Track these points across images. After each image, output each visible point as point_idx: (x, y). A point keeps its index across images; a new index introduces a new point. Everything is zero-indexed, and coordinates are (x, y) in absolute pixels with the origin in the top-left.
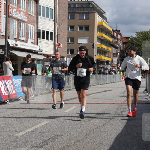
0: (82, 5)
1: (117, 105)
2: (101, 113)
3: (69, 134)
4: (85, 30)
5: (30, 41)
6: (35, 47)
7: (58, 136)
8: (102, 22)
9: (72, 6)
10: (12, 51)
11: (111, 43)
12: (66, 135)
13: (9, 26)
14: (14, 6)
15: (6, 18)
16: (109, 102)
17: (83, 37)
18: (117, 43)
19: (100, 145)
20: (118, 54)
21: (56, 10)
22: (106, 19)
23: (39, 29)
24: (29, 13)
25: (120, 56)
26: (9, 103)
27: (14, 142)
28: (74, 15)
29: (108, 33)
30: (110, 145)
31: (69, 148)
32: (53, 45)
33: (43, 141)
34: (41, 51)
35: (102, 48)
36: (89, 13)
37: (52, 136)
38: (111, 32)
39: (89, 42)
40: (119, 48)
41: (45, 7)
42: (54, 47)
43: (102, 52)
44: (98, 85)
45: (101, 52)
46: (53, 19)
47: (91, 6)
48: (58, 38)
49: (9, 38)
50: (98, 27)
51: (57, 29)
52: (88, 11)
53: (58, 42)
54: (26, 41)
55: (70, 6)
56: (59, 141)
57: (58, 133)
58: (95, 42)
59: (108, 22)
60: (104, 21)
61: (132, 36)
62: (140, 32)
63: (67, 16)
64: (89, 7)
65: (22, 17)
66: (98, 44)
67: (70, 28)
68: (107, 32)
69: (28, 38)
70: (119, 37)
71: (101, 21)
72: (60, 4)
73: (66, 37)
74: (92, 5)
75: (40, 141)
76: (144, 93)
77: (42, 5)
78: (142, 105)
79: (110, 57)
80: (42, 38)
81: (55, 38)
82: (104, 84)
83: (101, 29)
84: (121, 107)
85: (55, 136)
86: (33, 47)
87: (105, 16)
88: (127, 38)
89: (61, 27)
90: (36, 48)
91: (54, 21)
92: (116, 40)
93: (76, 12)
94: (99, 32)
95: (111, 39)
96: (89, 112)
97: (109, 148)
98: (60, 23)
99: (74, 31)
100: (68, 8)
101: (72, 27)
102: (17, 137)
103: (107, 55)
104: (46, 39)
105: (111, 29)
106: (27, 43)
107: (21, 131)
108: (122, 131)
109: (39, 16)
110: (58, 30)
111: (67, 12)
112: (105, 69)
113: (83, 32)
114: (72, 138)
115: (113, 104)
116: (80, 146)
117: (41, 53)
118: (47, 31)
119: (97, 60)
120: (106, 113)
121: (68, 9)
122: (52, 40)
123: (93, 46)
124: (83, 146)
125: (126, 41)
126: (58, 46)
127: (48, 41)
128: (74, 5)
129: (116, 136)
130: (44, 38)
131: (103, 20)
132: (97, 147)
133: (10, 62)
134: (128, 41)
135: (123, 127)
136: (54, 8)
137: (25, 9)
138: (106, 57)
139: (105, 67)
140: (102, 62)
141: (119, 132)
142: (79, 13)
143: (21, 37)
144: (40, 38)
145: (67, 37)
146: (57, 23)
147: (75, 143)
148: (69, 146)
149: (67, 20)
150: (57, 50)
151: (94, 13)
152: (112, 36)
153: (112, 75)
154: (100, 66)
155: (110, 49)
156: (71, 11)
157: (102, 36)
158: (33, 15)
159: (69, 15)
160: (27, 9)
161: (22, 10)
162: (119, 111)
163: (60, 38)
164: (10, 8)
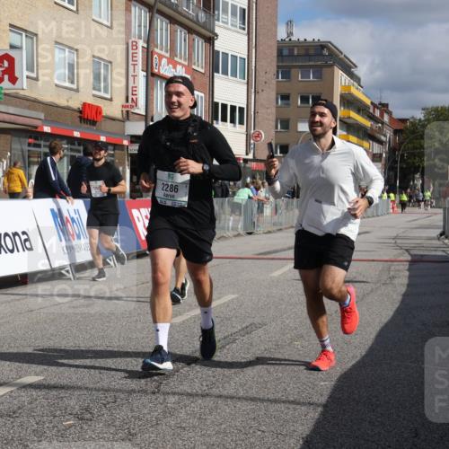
0: (307, 50)
1: (381, 265)
3: (279, 322)
7: (258, 326)
8: (349, 86)
9: (285, 52)
11: (369, 132)
13: (153, 95)
14: (163, 53)
15: (147, 77)
18: (380, 131)
20: (384, 155)
21: (252, 61)
22: (357, 79)
23: (215, 100)
24: (194, 67)
25: (388, 159)
28: (289, 72)
29: (363, 110)
30: (367, 347)
32: (245, 136)
33: (226, 334)
36: (321, 67)
37: (244, 326)
38: (369, 108)
40: (386, 143)
41: (227, 54)
46: (244, 79)
47: (326, 52)
48: (256, 120)
50: (342, 97)
51: (253, 101)
52: (319, 63)
53: (254, 129)
55: (281, 53)
56: (260, 337)
57: (257, 320)
59: (362, 87)
60: (353, 85)
61: (413, 117)
62: (433, 107)
63: (275, 73)
64: (322, 55)
67: (282, 99)
68: (360, 108)
70: (386, 118)
71: (347, 84)
72: (261, 48)
73: (273, 117)
74: (329, 49)
76: (439, 239)
77: (221, 50)
78: (437, 265)
80: (222, 121)
81: (249, 121)
83: (348, 101)
84: (390, 268)
85: (251, 325)
87: (355, 72)
88: (404, 121)
89: (263, 96)
91: (248, 83)
92: (380, 125)
93: (295, 64)
94: (342, 108)
95: (368, 123)
97: (364, 353)
98: (260, 89)
99: (289, 104)
100: (278, 56)
101: (285, 97)
104: (231, 122)
105: (368, 102)
109: (215, 74)
110: (255, 102)
111: (274, 64)
115: (373, 261)
116: (303, 347)
118: (231, 106)
120: (357, 280)
121: (276, 59)
122: (243, 124)
125: (400, 126)
126: (255, 137)
127: (235, 126)
128: (290, 50)
129: (378, 329)
130: (226, 121)
131: (352, 81)
134: (406, 128)
135: (394, 309)
136: (246, 57)
137: (185, 60)
141: (385, 320)
142: (300, 67)
144: (217, 119)
145: (274, 119)
146: (253, 88)
147: (292, 340)
148: (279, 346)
149: (274, 82)
150: (252, 146)
151: (332, 66)
152: (371, 117)
155: (366, 145)
156: (282, 62)
157: (349, 118)
158: (203, 71)
159: (278, 72)
160: (190, 58)
161: (180, 61)
162: (385, 277)
163: (258, 119)
164: (156, 56)
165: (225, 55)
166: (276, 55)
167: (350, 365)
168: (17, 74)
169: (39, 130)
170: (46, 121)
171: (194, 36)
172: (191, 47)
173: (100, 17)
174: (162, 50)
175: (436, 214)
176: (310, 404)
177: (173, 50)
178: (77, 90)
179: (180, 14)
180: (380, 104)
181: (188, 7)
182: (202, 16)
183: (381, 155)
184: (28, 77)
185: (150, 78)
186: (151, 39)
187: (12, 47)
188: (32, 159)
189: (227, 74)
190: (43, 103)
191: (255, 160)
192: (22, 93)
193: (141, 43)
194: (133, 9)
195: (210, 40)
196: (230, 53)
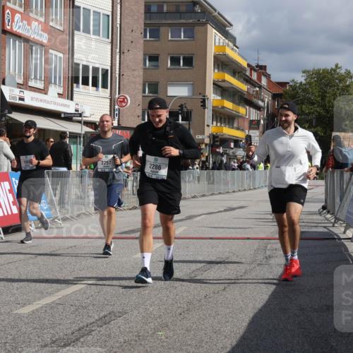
0: (177, 6)
1: (256, 244)
2: (218, 260)
3: (141, 310)
4: (184, 65)
5: (54, 90)
6: (65, 106)
7: (117, 314)
8: (223, 46)
9: (154, 9)
10: (11, 113)
11: (245, 97)
12: (136, 312)
13: (4, 55)
14: (17, 8)
16: (239, 236)
17: (178, 82)
18: (258, 95)
19: (215, 336)
20: (262, 122)
21: (116, 18)
22: (231, 38)
23: (76, 61)
24: (51, 24)
27: (12, 328)
28: (158, 30)
29: (239, 73)
30: (238, 336)
31: (143, 343)
32: (108, 101)
33: (81, 325)
34: (81, 115)
35: (223, 107)
36: (193, 25)
37: (102, 314)
38: (246, 71)
39: (193, 95)
40: (264, 108)
41: (89, 10)
42: (111, 106)
43: (223, 117)
44: (212, 195)
45: (221, 118)
46: (108, 38)
47: (198, 9)
48: (121, 83)
49: (4, 83)
51: (118, 62)
52: (191, 21)
53: (119, 94)
54: (44, 91)
55: (149, 9)
56: (119, 327)
57: (117, 309)
58: (207, 94)
59: (237, 48)
60: (228, 45)
61: (293, 81)
62: (314, 70)
63: (143, 31)
64: (194, 12)
65: (36, 32)
66: (213, 98)
67: (149, 61)
68: (237, 71)
69: (50, 83)
70: (264, 82)
71: (221, 44)
72: (126, 4)
73: (140, 80)
74: (201, 6)
75: (74, 325)
76: (320, 214)
77: (82, 6)
78: (317, 243)
79: (243, 130)
80: (83, 84)
81: (114, 84)
82: (228, 192)
83: (222, 62)
84: (266, 247)
85: (110, 314)
86: (62, 105)
87: (230, 31)
88: (283, 84)
89: (128, 57)
90: (67, 107)
91: (112, 42)
92: (258, 89)
93: (164, 22)
94: (216, 71)
95: (244, 87)
96: (191, 259)
97: (234, 343)
98: (125, 49)
99: (158, 66)
100: (145, 13)
101: (154, 58)
102: (20, 317)
103: (235, 125)
104: (93, 86)
105: (244, 64)
106: (46, 94)
107: (29, 303)
108: (267, 302)
109: (76, 32)
110: (120, 64)
111: (142, 21)
112: (229, 159)
113: (179, 71)
114: (150, 320)
115: (248, 239)
116: (167, 338)
117: (80, 118)
118: (93, 68)
119: (212, 136)
120: (229, 260)
121: (143, 16)
122: (107, 88)
123: (202, 102)
124: (175, 337)
125: (279, 91)
126: (121, 102)
127: (97, 90)
128: (158, 5)
129: (251, 315)
130: (88, 84)
131: (227, 41)
132: (206, 339)
133: (5, 140)
134: (286, 93)
136: (110, 14)
138: (233, 128)
139: (231, 152)
140: (224, 141)
141: (259, 305)
142: (169, 25)
143: (33, 80)
144: (77, 82)
145: (141, 82)
146: (118, 48)
147: (156, 330)
148: (141, 338)
149: (142, 41)
150: (117, 112)
151: (204, 24)
152: (248, 81)
153: (246, 172)
154: (218, 150)
155: (242, 110)
156: (150, 19)
157: (224, 81)
158: (62, 29)
159: (145, 30)
160: (47, 15)
161: (35, 17)
162: (260, 257)
163: (124, 82)
164: (8, 11)
165: (87, 11)
166: (143, 12)
174: (15, 4)
175: (317, 186)
177: (27, 5)
180: (257, 66)
183: (259, 121)
189: (89, 33)
191: (119, 127)
196: (92, 9)
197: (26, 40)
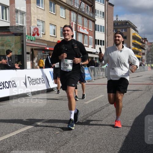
0: (122, 23)
1: (146, 85)
5: (91, 46)
8: (135, 33)
9: (116, 24)
11: (141, 47)
14: (80, 26)
15: (76, 33)
16: (141, 83)
18: (144, 46)
21: (106, 27)
22: (137, 31)
23: (96, 39)
24: (90, 29)
25: (147, 54)
26: (79, 84)
28: (117, 30)
30: (143, 110)
32: (104, 49)
33: (101, 106)
35: (135, 50)
36: (126, 28)
37: (107, 104)
38: (141, 40)
40: (146, 50)
46: (104, 32)
47: (128, 24)
50: (133, 37)
51: (107, 39)
52: (126, 27)
53: (107, 47)
59: (139, 34)
64: (127, 24)
65: (85, 32)
66: (132, 47)
68: (138, 40)
69: (89, 44)
70: (146, 43)
72: (108, 23)
77: (97, 24)
79: (141, 56)
81: (106, 44)
82: (137, 72)
83: (135, 38)
84: (149, 86)
88: (151, 43)
89: (109, 37)
90: (94, 51)
92: (144, 44)
93: (119, 27)
94: (133, 40)
95: (141, 44)
97: (142, 111)
98: (109, 35)
100: (114, 25)
102: (86, 104)
103: (139, 54)
105: (141, 38)
106: (88, 47)
107: (88, 101)
109: (96, 31)
111: (113, 28)
115: (144, 84)
118: (100, 40)
120: (139, 90)
122: (104, 45)
127: (102, 46)
129: (146, 104)
130: (99, 45)
132: (134, 110)
135: (151, 98)
136: (104, 26)
144: (96, 44)
145: (113, 43)
146: (107, 35)
149: (113, 33)
151: (130, 28)
152: (142, 42)
153: (142, 67)
155: (140, 50)
156: (115, 27)
157: (135, 42)
158: (92, 30)
159: (114, 30)
160: (88, 27)
161: (85, 28)
162: (147, 89)
163: (109, 44)
164: (78, 26)
165: (98, 25)
167: (138, 115)
168: (39, 33)
169: (46, 49)
170: (48, 46)
171: (89, 20)
172: (88, 24)
173: (62, 16)
176: (127, 126)
177: (83, 25)
178: (56, 37)
179: (85, 14)
180: (144, 38)
181: (87, 12)
182: (91, 15)
183: (145, 53)
184: (42, 34)
185: (77, 33)
186: (77, 22)
187: (38, 25)
188: (44, 57)
189: (99, 31)
190: (46, 41)
192: (40, 38)
193: (74, 23)
194: (72, 13)
195: (94, 21)
196: (100, 25)
197: (83, 34)
